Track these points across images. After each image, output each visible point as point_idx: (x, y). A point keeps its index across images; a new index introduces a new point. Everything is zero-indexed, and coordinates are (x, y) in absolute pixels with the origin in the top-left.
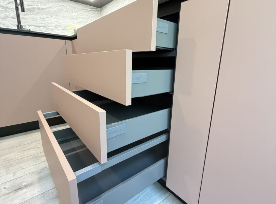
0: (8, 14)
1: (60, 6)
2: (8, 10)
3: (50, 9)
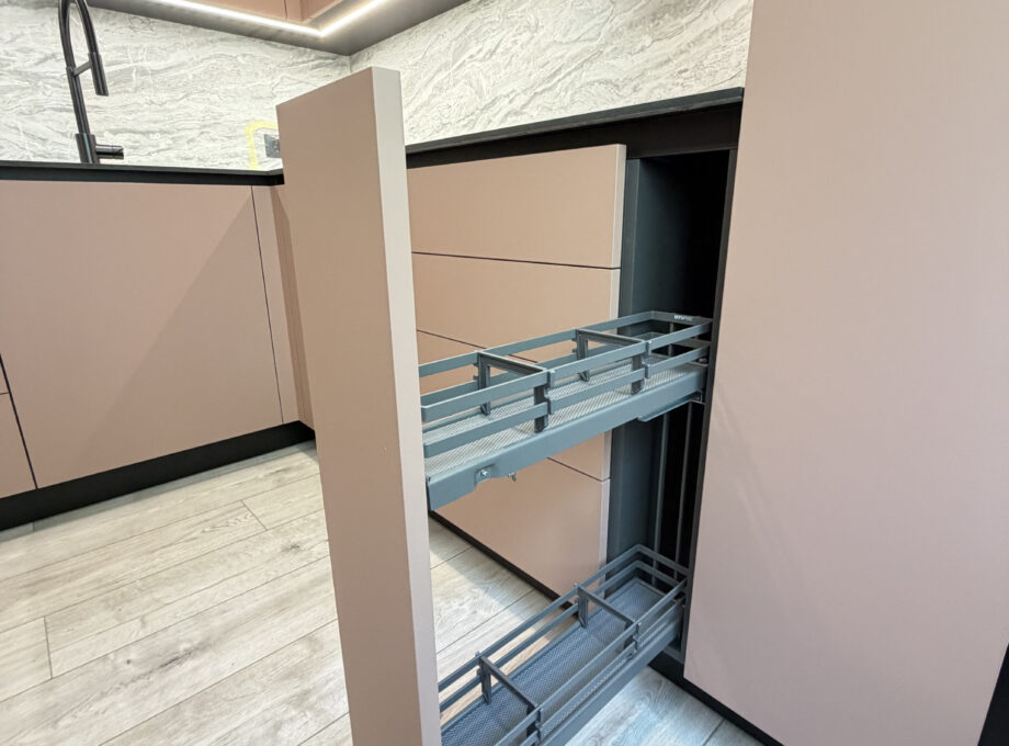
0: (40, 96)
1: (215, 57)
2: (40, 83)
3: (182, 71)
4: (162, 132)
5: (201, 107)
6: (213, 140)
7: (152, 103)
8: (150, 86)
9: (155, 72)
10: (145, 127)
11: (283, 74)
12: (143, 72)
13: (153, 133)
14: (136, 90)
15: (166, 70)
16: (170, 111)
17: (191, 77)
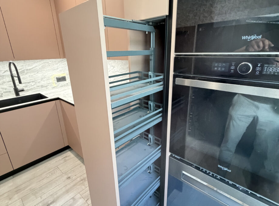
0: (4, 80)
1: (44, 63)
2: (4, 77)
3: (36, 68)
4: (32, 82)
5: (41, 74)
6: (44, 81)
7: (30, 76)
8: (29, 72)
9: (30, 69)
10: (28, 81)
11: (60, 63)
12: (27, 70)
13: (30, 82)
14: (26, 74)
15: (32, 68)
16: (34, 77)
17: (38, 69)
